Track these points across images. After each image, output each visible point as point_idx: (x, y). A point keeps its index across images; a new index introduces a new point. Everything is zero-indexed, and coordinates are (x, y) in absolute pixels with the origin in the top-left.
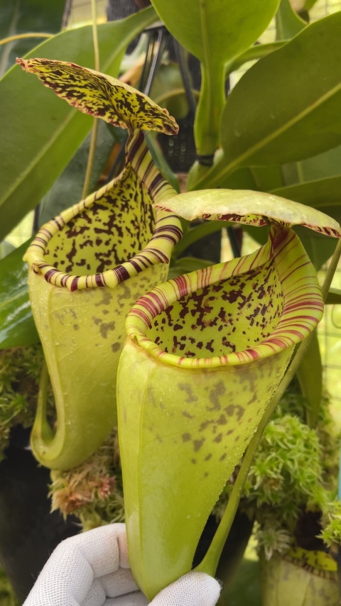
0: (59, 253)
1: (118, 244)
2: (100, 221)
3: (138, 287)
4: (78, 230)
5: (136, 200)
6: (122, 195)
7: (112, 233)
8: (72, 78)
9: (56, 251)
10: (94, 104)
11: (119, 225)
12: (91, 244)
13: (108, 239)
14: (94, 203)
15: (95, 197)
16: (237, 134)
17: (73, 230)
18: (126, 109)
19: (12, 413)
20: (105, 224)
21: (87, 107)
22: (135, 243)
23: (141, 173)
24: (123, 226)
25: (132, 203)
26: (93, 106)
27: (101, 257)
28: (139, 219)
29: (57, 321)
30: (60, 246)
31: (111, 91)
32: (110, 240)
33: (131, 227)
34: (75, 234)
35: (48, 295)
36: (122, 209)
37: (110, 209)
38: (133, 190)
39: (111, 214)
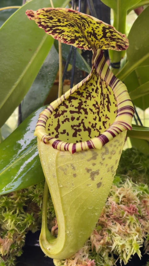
0: (50, 128)
1: (85, 119)
2: (73, 106)
3: (113, 146)
4: (61, 113)
5: (96, 92)
6: (87, 90)
7: (81, 113)
8: (59, 21)
9: (49, 127)
10: (68, 37)
11: (85, 108)
12: (69, 121)
13: (78, 117)
14: (70, 96)
15: (71, 92)
16: (137, 49)
17: (58, 113)
18: (93, 38)
19: (25, 226)
20: (76, 108)
21: (63, 39)
22: (96, 117)
23: (103, 76)
24: (88, 108)
25: (94, 94)
26: (68, 38)
27: (75, 128)
28: (99, 103)
29: (61, 173)
30: (51, 124)
31: (85, 26)
32: (80, 117)
33: (93, 108)
34: (59, 115)
35: (55, 157)
36: (87, 98)
37: (79, 99)
38: (95, 86)
39: (80, 101)
